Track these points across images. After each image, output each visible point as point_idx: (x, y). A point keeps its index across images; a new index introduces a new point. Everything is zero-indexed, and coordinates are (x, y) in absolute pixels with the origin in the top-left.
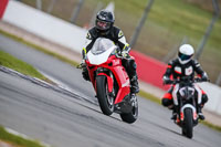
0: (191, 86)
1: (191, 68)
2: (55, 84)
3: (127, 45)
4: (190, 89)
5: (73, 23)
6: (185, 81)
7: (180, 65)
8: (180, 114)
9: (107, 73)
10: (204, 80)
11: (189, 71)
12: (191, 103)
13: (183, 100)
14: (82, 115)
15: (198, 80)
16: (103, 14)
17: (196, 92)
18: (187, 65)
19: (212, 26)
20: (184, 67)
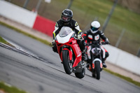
0: (99, 47)
1: (98, 36)
2: (14, 47)
3: (80, 31)
4: (98, 49)
5: (25, 8)
6: (95, 44)
7: (91, 34)
8: (92, 64)
9: (69, 48)
10: (107, 43)
11: (97, 38)
12: (99, 58)
13: (94, 56)
14: (31, 66)
15: (103, 43)
16: (66, 12)
17: (102, 51)
18: (96, 34)
19: (113, 10)
20: (94, 35)
